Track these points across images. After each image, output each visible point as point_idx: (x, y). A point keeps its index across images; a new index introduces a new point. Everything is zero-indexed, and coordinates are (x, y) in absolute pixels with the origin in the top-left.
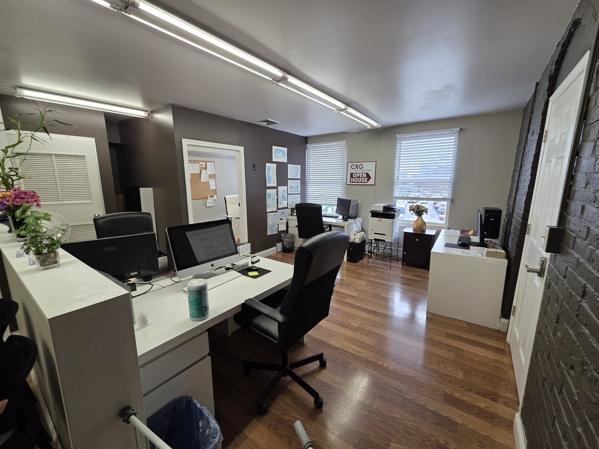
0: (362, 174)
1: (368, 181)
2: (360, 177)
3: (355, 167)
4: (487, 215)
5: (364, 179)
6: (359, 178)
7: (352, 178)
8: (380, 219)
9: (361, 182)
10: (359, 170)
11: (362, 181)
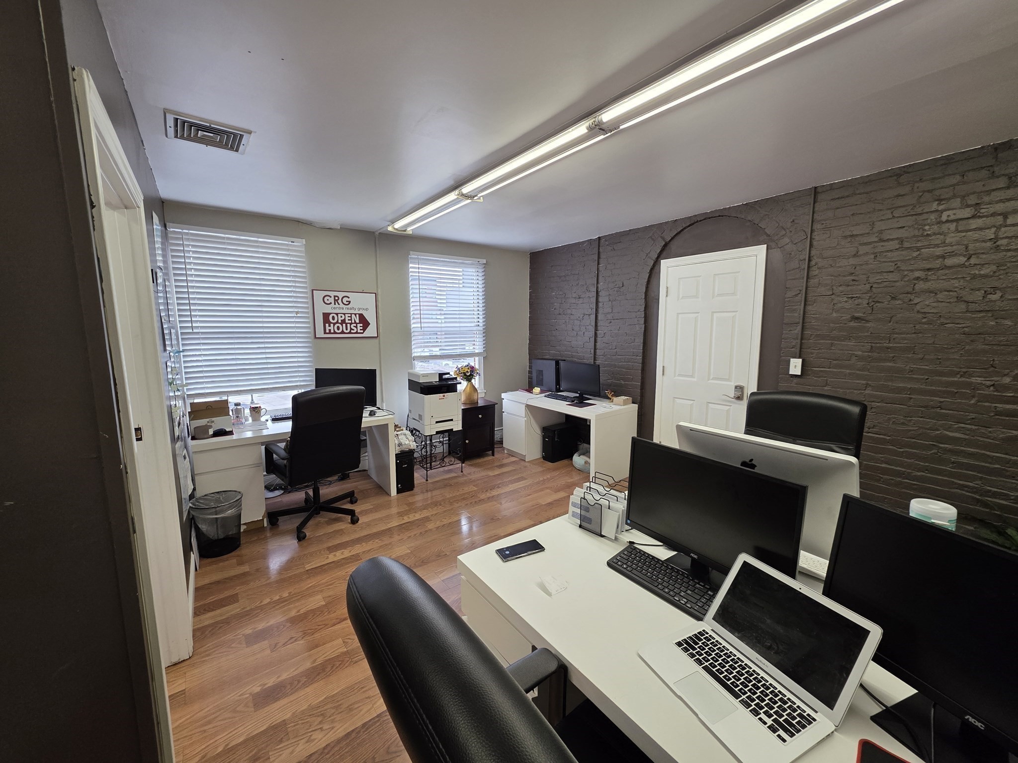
0: (350, 315)
1: (364, 329)
2: (347, 321)
3: (332, 300)
5: (356, 327)
6: (344, 325)
7: (327, 325)
8: (444, 396)
9: (350, 333)
10: (343, 308)
11: (351, 329)
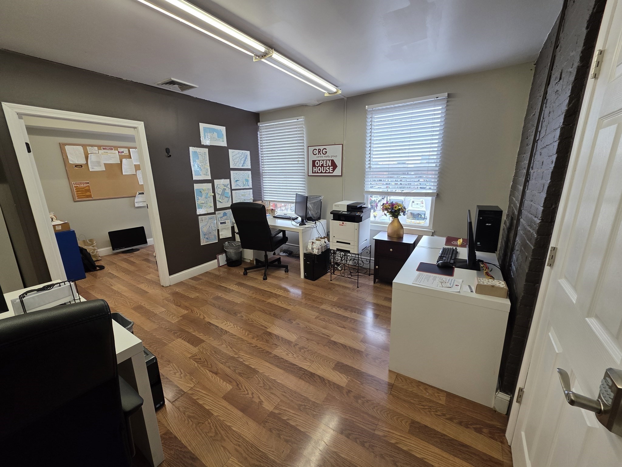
0: (326, 161)
1: (333, 170)
2: (324, 165)
3: (317, 152)
4: (481, 218)
5: (329, 169)
6: (323, 167)
7: (314, 168)
8: (343, 223)
9: (325, 173)
10: (322, 157)
11: (326, 170)
